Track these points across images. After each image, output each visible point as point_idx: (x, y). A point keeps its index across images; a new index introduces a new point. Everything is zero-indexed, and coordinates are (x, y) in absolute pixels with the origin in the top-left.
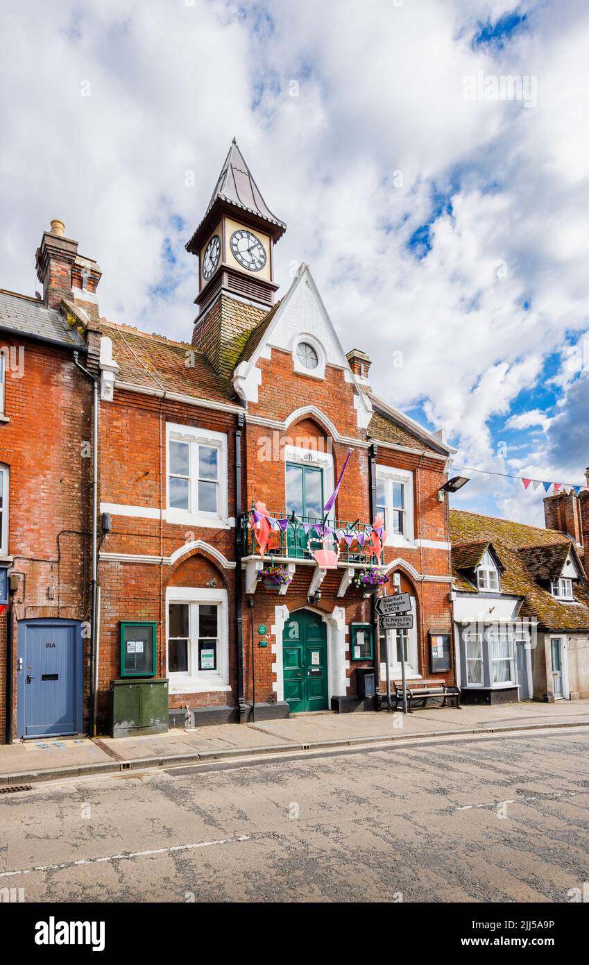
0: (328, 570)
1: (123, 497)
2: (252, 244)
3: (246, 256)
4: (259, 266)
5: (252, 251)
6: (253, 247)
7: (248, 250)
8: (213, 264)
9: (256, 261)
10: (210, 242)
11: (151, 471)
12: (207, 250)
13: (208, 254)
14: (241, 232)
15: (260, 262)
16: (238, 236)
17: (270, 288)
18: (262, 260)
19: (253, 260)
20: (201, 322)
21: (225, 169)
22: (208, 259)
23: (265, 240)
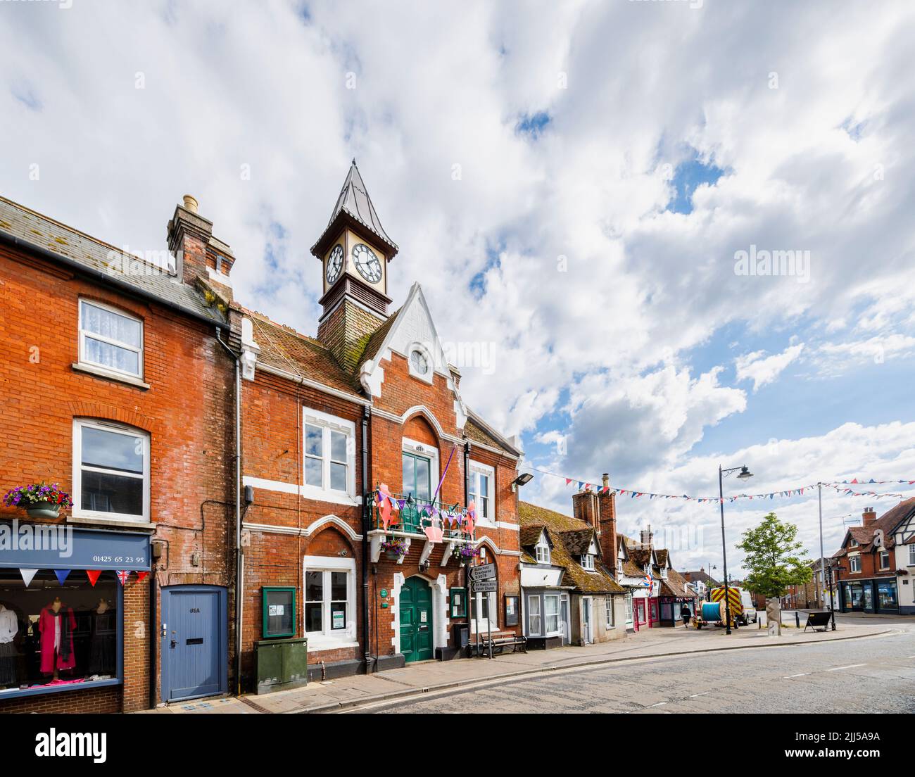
0: (435, 544)
1: (264, 472)
2: (370, 259)
3: (365, 267)
4: (376, 279)
5: (370, 265)
6: (371, 262)
7: (367, 264)
8: (337, 270)
9: (374, 274)
10: (334, 250)
11: (290, 450)
12: (331, 257)
13: (332, 261)
14: (361, 245)
15: (376, 275)
16: (359, 248)
17: (385, 301)
18: (379, 274)
19: (371, 273)
20: (326, 322)
21: (347, 185)
22: (332, 265)
23: (381, 258)
